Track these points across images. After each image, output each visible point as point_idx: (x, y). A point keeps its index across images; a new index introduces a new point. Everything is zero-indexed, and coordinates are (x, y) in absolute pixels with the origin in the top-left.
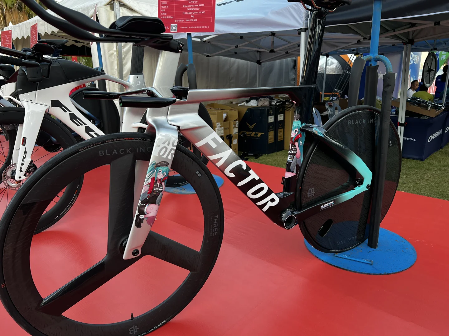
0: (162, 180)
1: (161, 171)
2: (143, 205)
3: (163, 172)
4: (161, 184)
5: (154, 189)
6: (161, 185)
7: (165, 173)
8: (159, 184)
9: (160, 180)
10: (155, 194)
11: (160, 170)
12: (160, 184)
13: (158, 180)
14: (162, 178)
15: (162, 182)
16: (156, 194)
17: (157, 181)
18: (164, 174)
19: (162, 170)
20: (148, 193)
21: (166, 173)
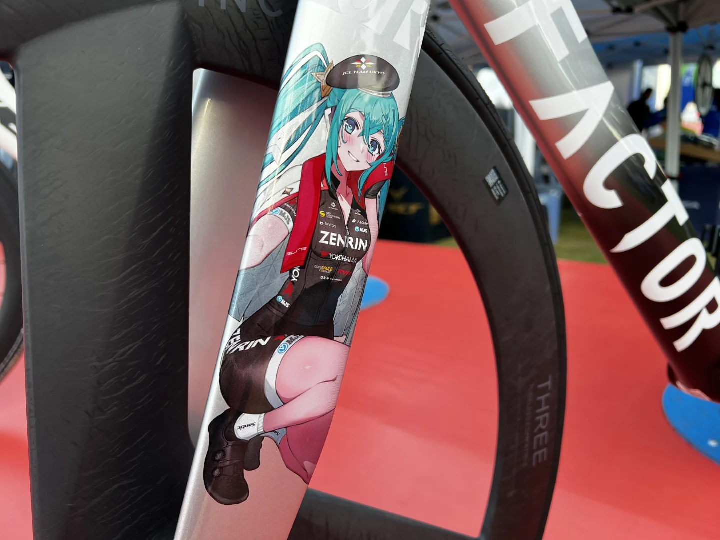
0: (363, 179)
1: (361, 122)
2: (253, 344)
3: (370, 128)
4: (358, 206)
5: (322, 241)
6: (358, 213)
7: (380, 138)
8: (346, 207)
9: (353, 177)
10: (328, 270)
11: (355, 116)
12: (354, 206)
13: (343, 180)
14: (363, 166)
15: (365, 195)
16: (332, 275)
17: (336, 182)
18: (375, 144)
19: (364, 117)
20: (287, 267)
21: (386, 141)
